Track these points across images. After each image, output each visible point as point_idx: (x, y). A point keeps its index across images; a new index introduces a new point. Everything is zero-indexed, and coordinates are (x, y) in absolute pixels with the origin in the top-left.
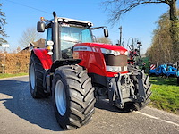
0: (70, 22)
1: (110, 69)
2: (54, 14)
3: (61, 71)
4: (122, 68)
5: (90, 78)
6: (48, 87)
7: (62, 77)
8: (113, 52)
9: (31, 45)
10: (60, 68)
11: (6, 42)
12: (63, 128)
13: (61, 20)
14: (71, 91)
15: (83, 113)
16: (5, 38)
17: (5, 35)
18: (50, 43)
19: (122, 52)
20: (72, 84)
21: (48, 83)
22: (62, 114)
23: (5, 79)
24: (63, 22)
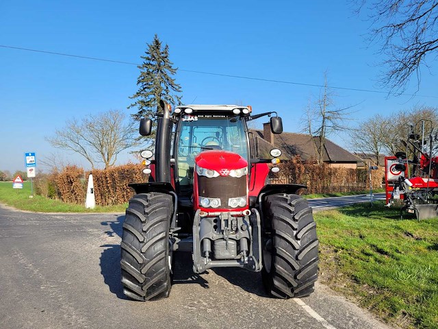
0: (195, 113)
1: (203, 202)
13: (178, 111)
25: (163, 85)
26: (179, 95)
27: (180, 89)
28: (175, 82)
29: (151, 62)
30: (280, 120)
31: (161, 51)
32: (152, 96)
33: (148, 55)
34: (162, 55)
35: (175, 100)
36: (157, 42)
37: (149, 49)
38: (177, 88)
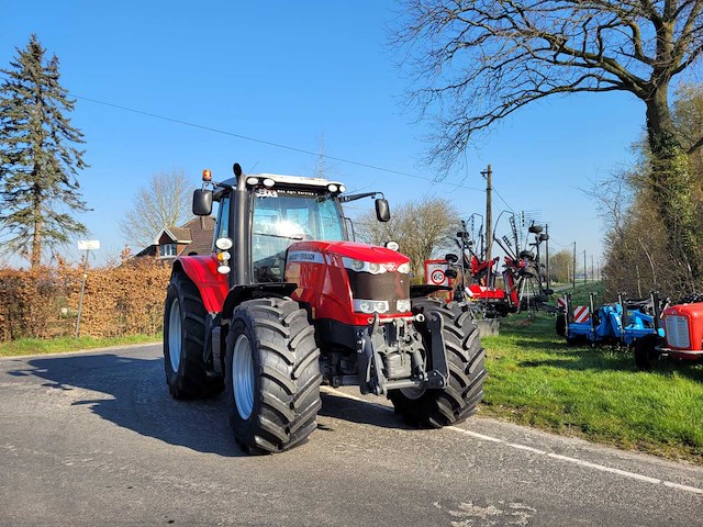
0: (278, 186)
1: (363, 306)
2: (237, 169)
3: (245, 311)
4: (393, 306)
5: (312, 328)
6: (216, 360)
7: (246, 327)
8: (368, 267)
9: (165, 239)
10: (243, 304)
11: (81, 228)
12: (246, 448)
13: (254, 181)
14: (263, 353)
15: (292, 406)
16: (78, 217)
17: (80, 206)
18: (224, 243)
19: (391, 266)
20: (267, 339)
21: (216, 348)
22: (245, 417)
23: (82, 352)
24: (261, 185)
25: (47, 128)
26: (79, 147)
27: (80, 138)
28: (70, 125)
29: (24, 84)
30: (386, 202)
31: (44, 65)
32: (25, 145)
33: (18, 70)
34: (46, 73)
35: (72, 156)
36: (36, 50)
37: (19, 57)
38: (75, 134)
